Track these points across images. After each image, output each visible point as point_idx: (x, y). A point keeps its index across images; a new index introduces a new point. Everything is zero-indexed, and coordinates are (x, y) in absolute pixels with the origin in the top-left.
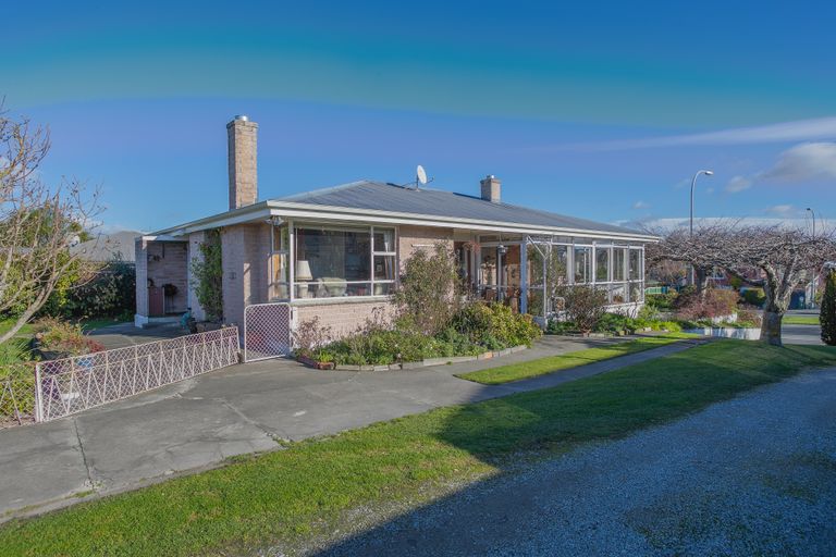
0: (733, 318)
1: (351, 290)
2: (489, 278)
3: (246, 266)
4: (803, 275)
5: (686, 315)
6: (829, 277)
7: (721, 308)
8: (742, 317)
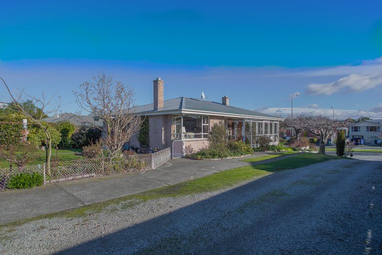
0: (308, 148)
1: (196, 136)
2: (230, 133)
3: (163, 128)
4: (331, 132)
5: (293, 146)
6: (338, 133)
7: (304, 144)
8: (310, 147)
